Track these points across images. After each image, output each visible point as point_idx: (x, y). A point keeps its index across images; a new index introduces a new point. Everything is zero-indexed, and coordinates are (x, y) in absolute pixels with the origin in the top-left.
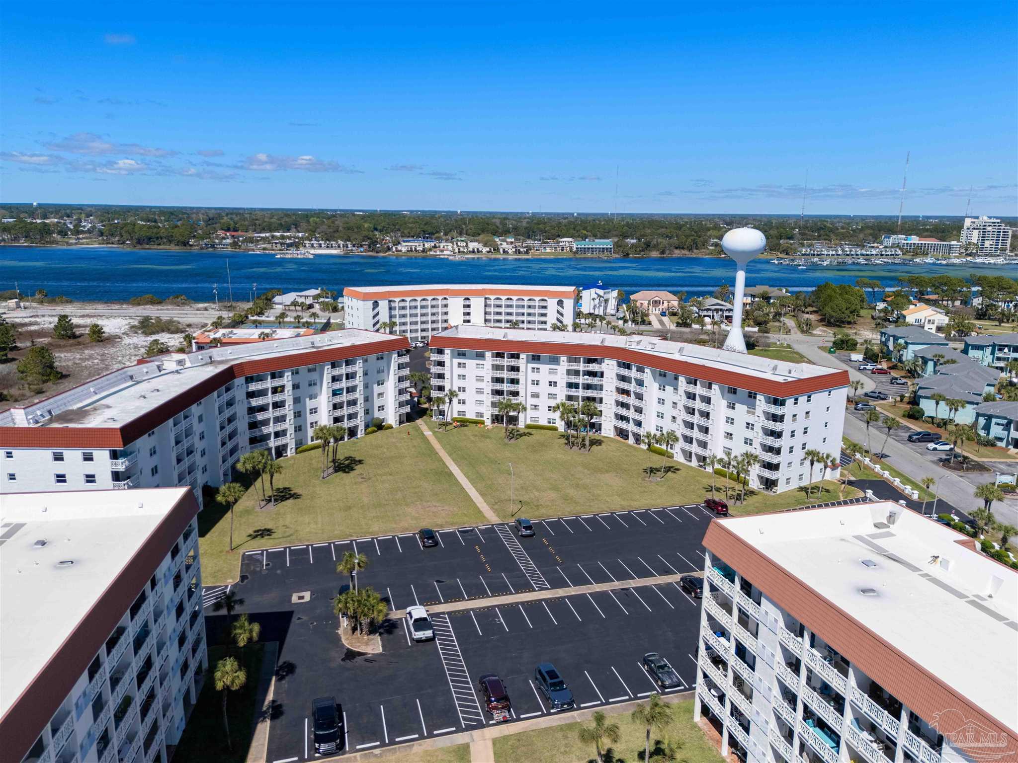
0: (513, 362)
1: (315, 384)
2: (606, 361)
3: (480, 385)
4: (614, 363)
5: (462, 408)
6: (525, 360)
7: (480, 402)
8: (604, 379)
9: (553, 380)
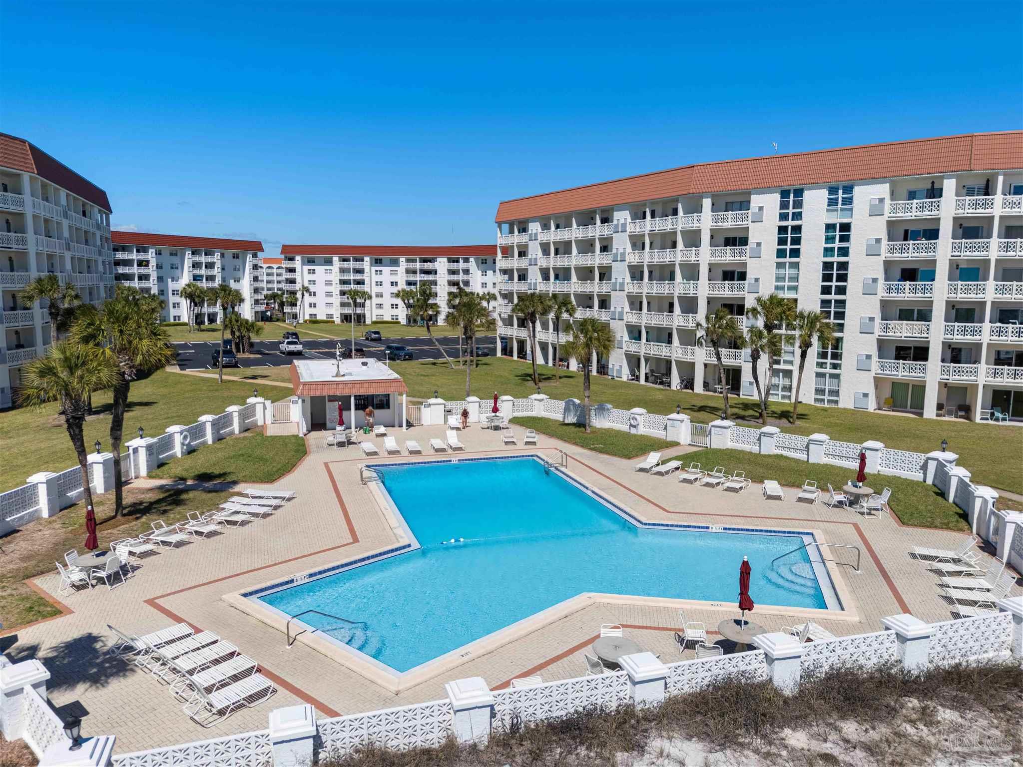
0: (358, 265)
1: (177, 268)
2: (439, 260)
3: (329, 289)
4: (445, 260)
5: (313, 311)
6: (368, 263)
7: (329, 305)
8: (438, 275)
9: (394, 281)
